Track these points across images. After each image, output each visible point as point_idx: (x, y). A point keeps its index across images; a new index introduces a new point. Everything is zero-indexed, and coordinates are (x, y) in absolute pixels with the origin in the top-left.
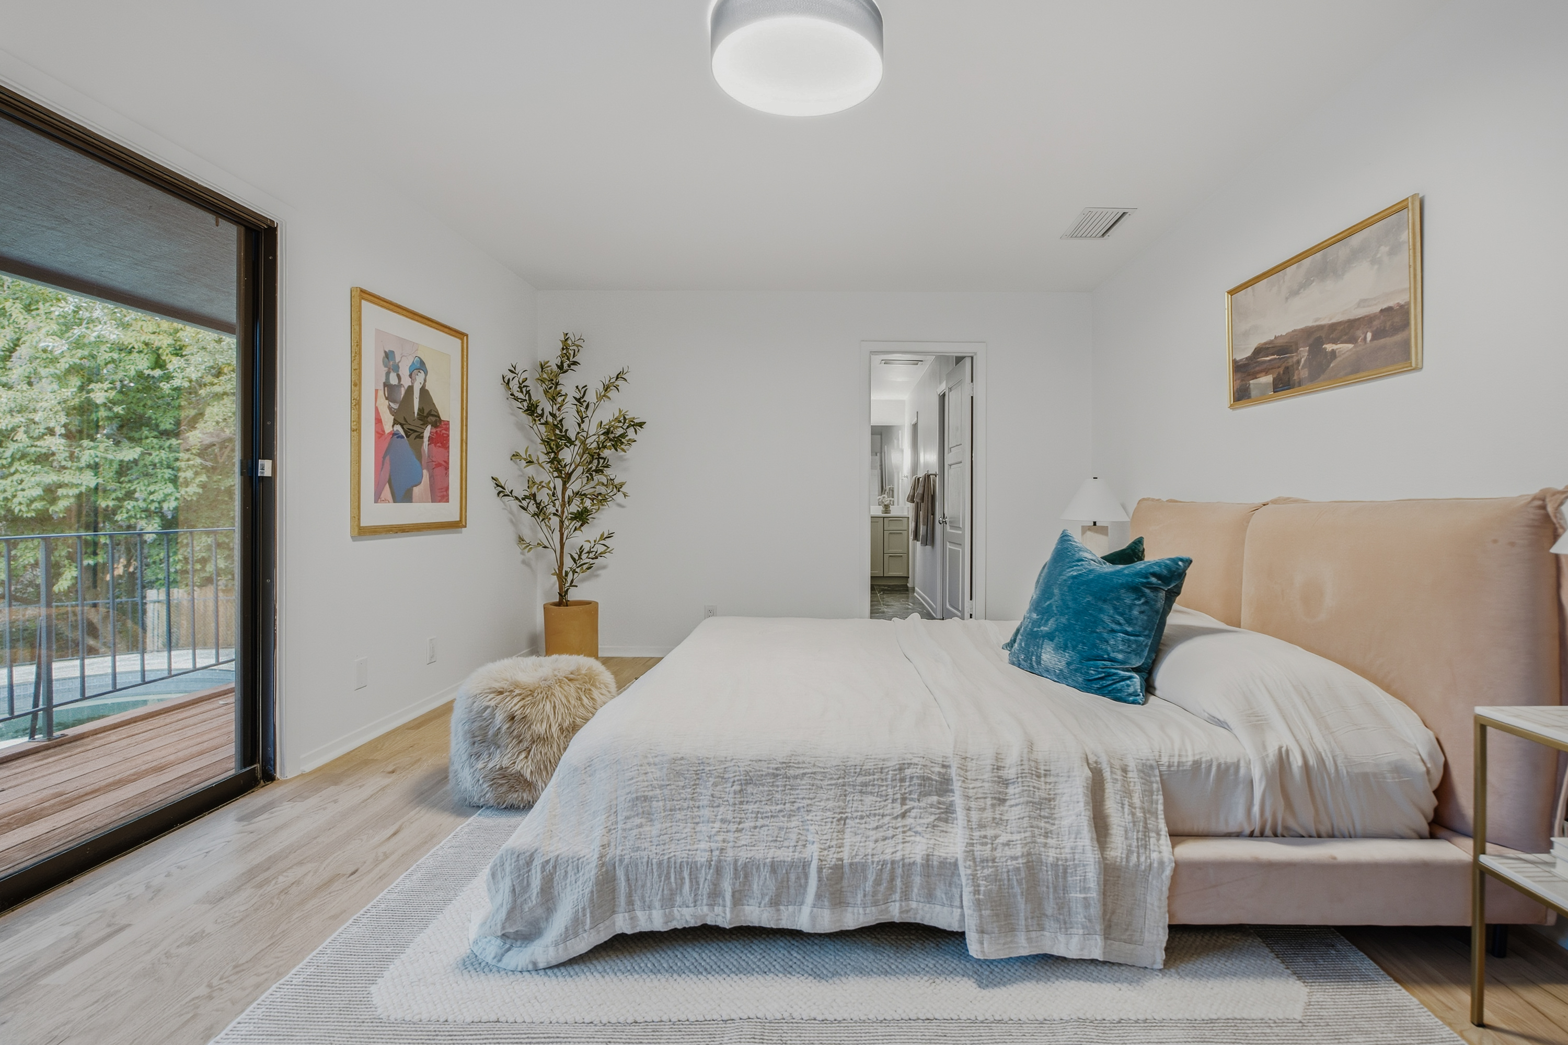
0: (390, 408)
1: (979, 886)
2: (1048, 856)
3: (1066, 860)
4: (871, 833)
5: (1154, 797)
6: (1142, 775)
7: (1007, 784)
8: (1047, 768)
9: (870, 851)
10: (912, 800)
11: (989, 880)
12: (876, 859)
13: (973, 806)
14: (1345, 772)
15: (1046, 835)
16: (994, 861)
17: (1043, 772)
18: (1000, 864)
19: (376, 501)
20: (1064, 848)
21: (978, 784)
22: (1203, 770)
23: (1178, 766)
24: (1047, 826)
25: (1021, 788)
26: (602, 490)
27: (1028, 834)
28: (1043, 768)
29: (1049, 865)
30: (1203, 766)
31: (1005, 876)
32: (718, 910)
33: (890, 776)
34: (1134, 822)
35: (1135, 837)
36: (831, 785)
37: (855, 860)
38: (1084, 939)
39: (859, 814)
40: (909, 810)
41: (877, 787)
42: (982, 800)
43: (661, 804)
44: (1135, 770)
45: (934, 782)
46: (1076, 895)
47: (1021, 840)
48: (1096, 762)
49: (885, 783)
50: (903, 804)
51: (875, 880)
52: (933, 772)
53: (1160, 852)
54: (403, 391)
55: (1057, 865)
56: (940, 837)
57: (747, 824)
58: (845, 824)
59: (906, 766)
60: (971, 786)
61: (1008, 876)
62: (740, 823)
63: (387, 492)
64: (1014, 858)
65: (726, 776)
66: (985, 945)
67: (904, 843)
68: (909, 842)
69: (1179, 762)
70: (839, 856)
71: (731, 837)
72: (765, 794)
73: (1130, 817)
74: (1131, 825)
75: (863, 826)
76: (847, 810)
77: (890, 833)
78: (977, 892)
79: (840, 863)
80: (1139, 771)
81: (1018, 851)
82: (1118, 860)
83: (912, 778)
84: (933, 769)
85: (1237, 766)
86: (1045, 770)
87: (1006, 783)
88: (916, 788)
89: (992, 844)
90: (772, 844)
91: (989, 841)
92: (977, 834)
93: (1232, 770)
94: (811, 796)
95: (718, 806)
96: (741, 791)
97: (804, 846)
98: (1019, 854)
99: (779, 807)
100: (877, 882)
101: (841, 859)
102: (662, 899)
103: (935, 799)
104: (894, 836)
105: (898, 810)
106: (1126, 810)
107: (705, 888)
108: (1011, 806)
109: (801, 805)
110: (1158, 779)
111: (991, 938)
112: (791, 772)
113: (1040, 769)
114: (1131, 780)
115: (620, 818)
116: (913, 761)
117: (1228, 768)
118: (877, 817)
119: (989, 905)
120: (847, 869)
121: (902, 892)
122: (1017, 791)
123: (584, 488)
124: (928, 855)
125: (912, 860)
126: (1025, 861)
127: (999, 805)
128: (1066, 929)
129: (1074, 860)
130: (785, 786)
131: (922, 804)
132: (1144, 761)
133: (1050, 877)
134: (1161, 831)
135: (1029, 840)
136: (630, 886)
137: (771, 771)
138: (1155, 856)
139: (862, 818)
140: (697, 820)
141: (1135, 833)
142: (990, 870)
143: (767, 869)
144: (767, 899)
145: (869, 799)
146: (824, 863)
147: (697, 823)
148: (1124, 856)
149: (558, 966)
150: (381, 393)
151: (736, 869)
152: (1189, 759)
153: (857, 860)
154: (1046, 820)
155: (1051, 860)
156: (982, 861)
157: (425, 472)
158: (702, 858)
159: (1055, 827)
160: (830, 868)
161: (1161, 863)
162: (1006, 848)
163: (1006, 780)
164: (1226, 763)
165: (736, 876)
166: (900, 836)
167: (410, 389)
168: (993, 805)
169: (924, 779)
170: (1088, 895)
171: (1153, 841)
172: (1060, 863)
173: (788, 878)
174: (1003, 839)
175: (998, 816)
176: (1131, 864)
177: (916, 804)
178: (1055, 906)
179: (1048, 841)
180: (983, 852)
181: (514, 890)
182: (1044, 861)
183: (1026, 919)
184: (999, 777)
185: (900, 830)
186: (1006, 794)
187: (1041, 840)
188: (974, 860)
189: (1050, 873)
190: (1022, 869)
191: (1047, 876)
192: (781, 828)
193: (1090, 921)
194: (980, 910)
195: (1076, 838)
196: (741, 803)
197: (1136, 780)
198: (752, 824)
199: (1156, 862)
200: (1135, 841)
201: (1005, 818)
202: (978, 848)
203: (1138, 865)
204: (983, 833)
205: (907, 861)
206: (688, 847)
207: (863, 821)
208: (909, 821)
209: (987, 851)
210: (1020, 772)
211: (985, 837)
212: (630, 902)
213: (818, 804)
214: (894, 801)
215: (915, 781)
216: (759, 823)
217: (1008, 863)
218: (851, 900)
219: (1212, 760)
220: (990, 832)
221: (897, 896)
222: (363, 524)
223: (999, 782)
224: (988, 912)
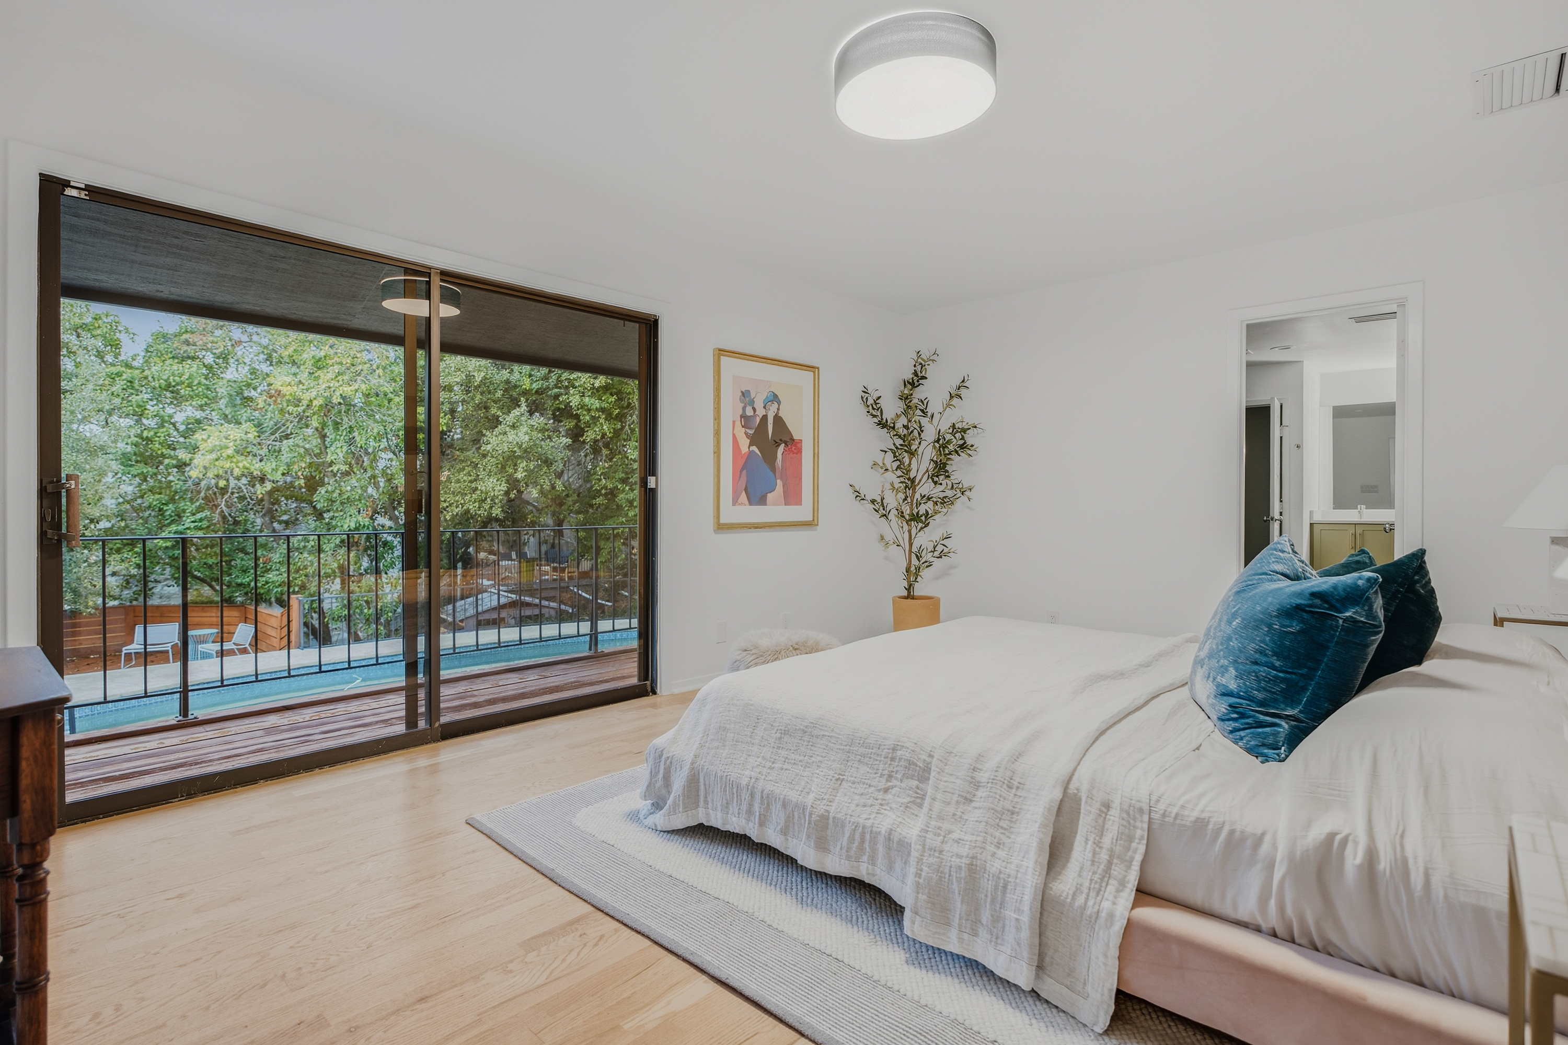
0: (746, 433)
1: (921, 870)
2: (993, 866)
3: (1009, 875)
4: (857, 797)
5: (1134, 845)
6: (1125, 816)
7: (979, 786)
8: (1022, 781)
9: (850, 812)
10: (896, 779)
11: (932, 868)
12: (852, 820)
13: (939, 797)
14: (1441, 894)
15: (999, 845)
16: (941, 852)
17: (1016, 784)
18: (945, 857)
19: (734, 504)
20: (1011, 863)
21: (952, 779)
22: (1210, 832)
23: (1176, 818)
24: (1002, 837)
25: (988, 793)
26: (949, 493)
27: (979, 838)
28: (1018, 779)
29: (991, 875)
30: (1210, 827)
31: (947, 870)
32: (751, 825)
33: (884, 753)
34: (1093, 862)
35: (1089, 877)
36: (840, 749)
37: (838, 816)
38: (1011, 961)
39: (853, 779)
40: (892, 787)
41: (872, 760)
42: (950, 795)
43: (732, 735)
44: (1118, 808)
45: (918, 768)
46: (1010, 914)
47: (971, 841)
48: (1078, 789)
49: (879, 759)
50: (887, 781)
51: (849, 837)
52: (919, 759)
53: (1114, 903)
54: (758, 420)
55: (999, 878)
56: (909, 818)
57: (777, 765)
58: (840, 785)
59: (899, 747)
60: (944, 779)
61: (950, 871)
62: (773, 763)
63: (743, 497)
64: (959, 856)
65: (774, 724)
66: (916, 925)
67: (877, 813)
68: (882, 814)
69: (1177, 815)
70: (827, 808)
71: (765, 771)
72: (795, 745)
73: (1090, 855)
74: (1089, 863)
75: (852, 790)
76: (846, 774)
77: (870, 802)
78: (918, 875)
79: (827, 814)
80: (1122, 810)
81: (964, 851)
82: (1064, 895)
83: (900, 759)
84: (920, 756)
85: (1258, 841)
86: (1019, 783)
87: (977, 785)
88: (902, 769)
89: (944, 837)
90: (788, 784)
91: (942, 833)
92: (933, 823)
93: (1249, 843)
94: (824, 755)
95: (764, 746)
96: (780, 738)
97: (808, 793)
98: (965, 854)
99: (801, 758)
100: (851, 840)
101: (828, 812)
102: (722, 805)
103: (915, 783)
104: (872, 805)
105: (883, 784)
106: (1089, 846)
107: (744, 807)
108: (976, 808)
109: (815, 760)
110: (1146, 826)
111: (923, 921)
112: (816, 732)
113: (1015, 780)
114: (1112, 818)
115: (709, 739)
116: (905, 745)
117: (1243, 839)
118: (865, 786)
119: (926, 891)
120: (831, 821)
121: (869, 856)
122: (984, 795)
123: (932, 492)
124: (891, 830)
125: (879, 830)
126: (968, 862)
127: (964, 803)
128: (996, 943)
129: (1016, 878)
130: (809, 742)
131: (903, 785)
132: (1133, 802)
133: (990, 886)
134: (1128, 882)
135: (979, 844)
136: (706, 790)
137: (802, 727)
138: (1106, 905)
139: (854, 783)
140: (749, 753)
141: (1090, 874)
142: (935, 859)
143: (781, 803)
144: (779, 827)
145: (864, 769)
146: (815, 810)
147: (749, 755)
148: (1071, 892)
149: (668, 832)
150: (738, 423)
151: (762, 797)
152: (1192, 815)
153: (839, 816)
154: (1003, 831)
155: (993, 870)
156: (930, 849)
157: (779, 482)
158: (744, 781)
159: (1010, 841)
160: (818, 816)
161: (1111, 916)
162: (955, 845)
163: (978, 782)
164: (1242, 832)
165: (762, 803)
166: (877, 807)
167: (765, 418)
168: (958, 802)
169: (911, 763)
170: (1021, 918)
171: (1111, 889)
172: (1002, 876)
173: (793, 815)
174: (955, 836)
175: (959, 813)
176: (1076, 904)
177: (899, 783)
178: (990, 918)
179: (997, 852)
180: (933, 841)
181: (651, 772)
182: (988, 869)
183: (960, 919)
184: (972, 778)
185: (879, 801)
186: (974, 795)
187: (992, 849)
188: (924, 846)
189: (990, 882)
190: (963, 868)
191: (987, 885)
192: (797, 775)
193: (1019, 944)
194: (918, 893)
195: (1024, 857)
196: (778, 748)
197: (1116, 819)
198: (781, 766)
199: (1104, 912)
200: (1088, 881)
201: (965, 817)
202: (930, 836)
203: (1084, 908)
204: (939, 824)
205: (875, 829)
206: (739, 771)
207: (854, 786)
208: (889, 797)
209: (936, 842)
210: (992, 777)
211: (939, 828)
212: (706, 802)
213: (827, 762)
214: (882, 776)
215: (903, 763)
216: (785, 767)
217: (953, 859)
218: (832, 848)
219: (1224, 823)
220: (946, 826)
221: (865, 858)
222: (722, 522)
223: (971, 783)
224: (924, 897)
